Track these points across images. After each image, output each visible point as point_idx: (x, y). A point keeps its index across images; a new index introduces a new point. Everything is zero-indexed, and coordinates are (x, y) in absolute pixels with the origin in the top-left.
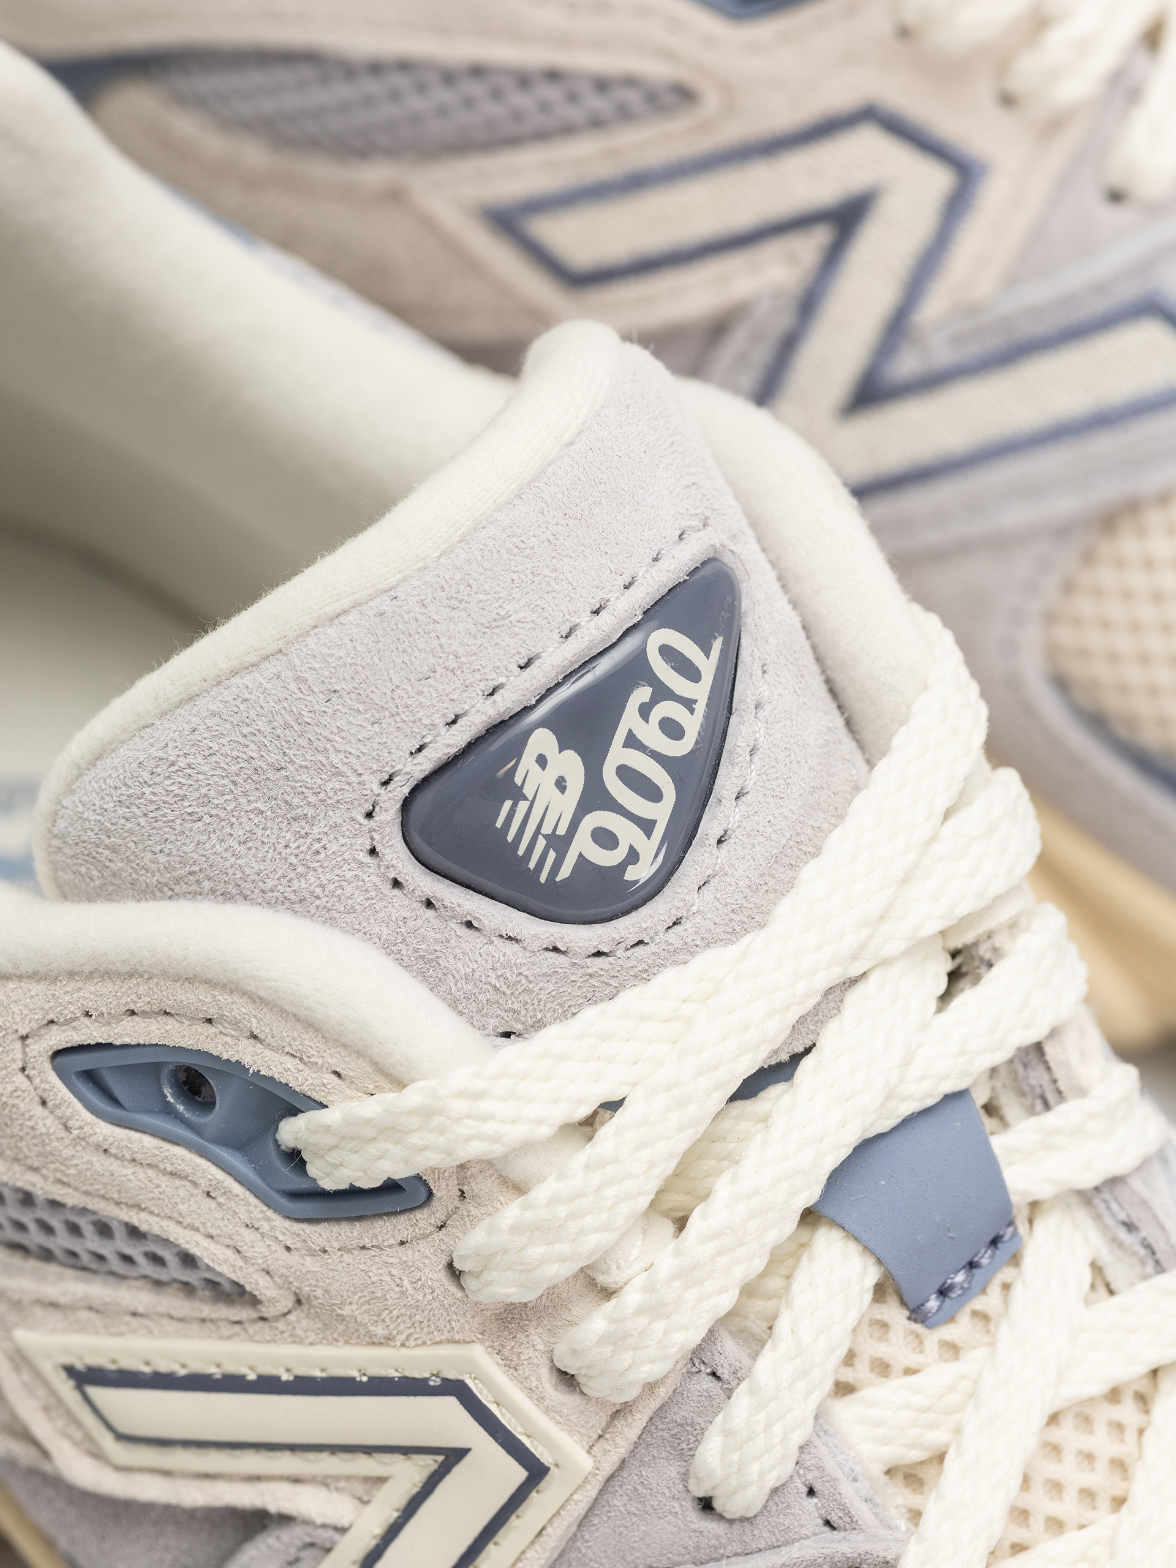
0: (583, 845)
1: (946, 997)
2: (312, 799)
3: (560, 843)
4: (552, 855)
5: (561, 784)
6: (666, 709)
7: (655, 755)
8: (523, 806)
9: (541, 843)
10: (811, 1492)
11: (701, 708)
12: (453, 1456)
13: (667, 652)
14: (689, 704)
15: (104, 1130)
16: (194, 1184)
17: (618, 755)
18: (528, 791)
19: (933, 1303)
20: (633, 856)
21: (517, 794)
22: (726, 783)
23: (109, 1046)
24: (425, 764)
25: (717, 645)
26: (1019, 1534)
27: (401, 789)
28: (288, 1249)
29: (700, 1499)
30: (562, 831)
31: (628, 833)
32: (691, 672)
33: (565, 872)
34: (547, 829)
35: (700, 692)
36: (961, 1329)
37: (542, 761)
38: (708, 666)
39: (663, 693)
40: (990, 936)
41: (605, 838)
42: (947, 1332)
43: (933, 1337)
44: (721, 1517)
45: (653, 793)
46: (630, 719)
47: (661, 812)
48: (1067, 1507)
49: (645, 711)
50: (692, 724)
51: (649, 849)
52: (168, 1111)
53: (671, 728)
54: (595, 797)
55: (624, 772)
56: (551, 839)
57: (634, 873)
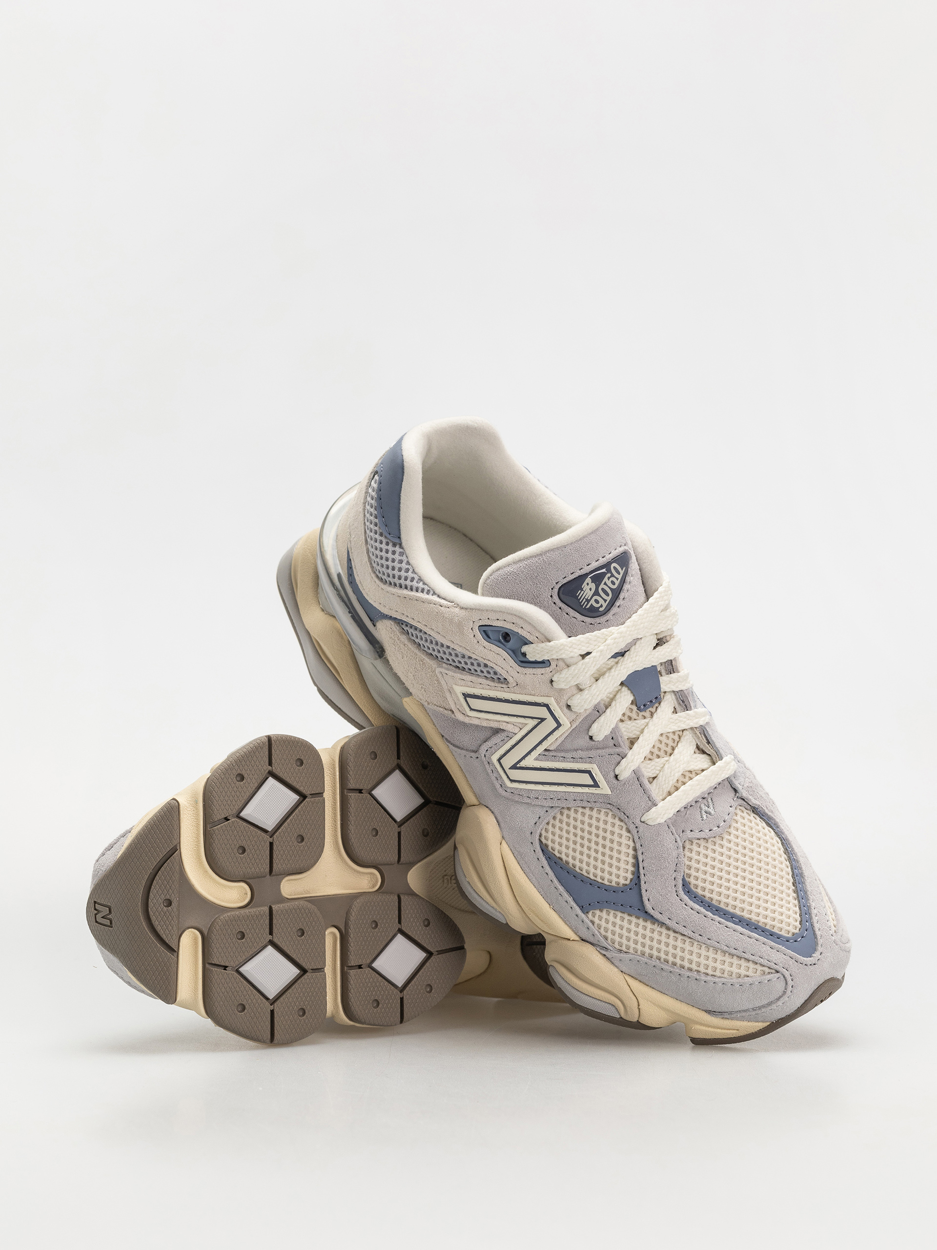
0: (592, 602)
2: (542, 584)
3: (588, 601)
4: (586, 603)
5: (590, 589)
6: (612, 579)
7: (609, 587)
8: (583, 592)
9: (585, 600)
10: (612, 738)
11: (619, 580)
12: (542, 720)
13: (615, 568)
14: (617, 579)
15: (486, 644)
16: (502, 657)
17: (602, 586)
18: (584, 590)
19: (642, 707)
20: (601, 606)
21: (582, 590)
22: (622, 596)
23: (492, 626)
24: (565, 581)
25: (624, 568)
26: (651, 757)
27: (559, 585)
28: (518, 672)
29: (590, 736)
30: (589, 598)
31: (601, 601)
32: (619, 573)
33: (588, 607)
34: (586, 598)
35: (620, 577)
36: (647, 714)
37: (588, 584)
38: (622, 572)
39: (612, 575)
41: (597, 601)
42: (643, 713)
43: (641, 714)
44: (594, 741)
45: (607, 595)
46: (606, 579)
47: (608, 599)
48: (662, 753)
49: (609, 578)
50: (617, 583)
51: (605, 605)
52: (500, 641)
53: (613, 583)
54: (596, 593)
55: (603, 589)
56: (587, 600)
57: (601, 609)
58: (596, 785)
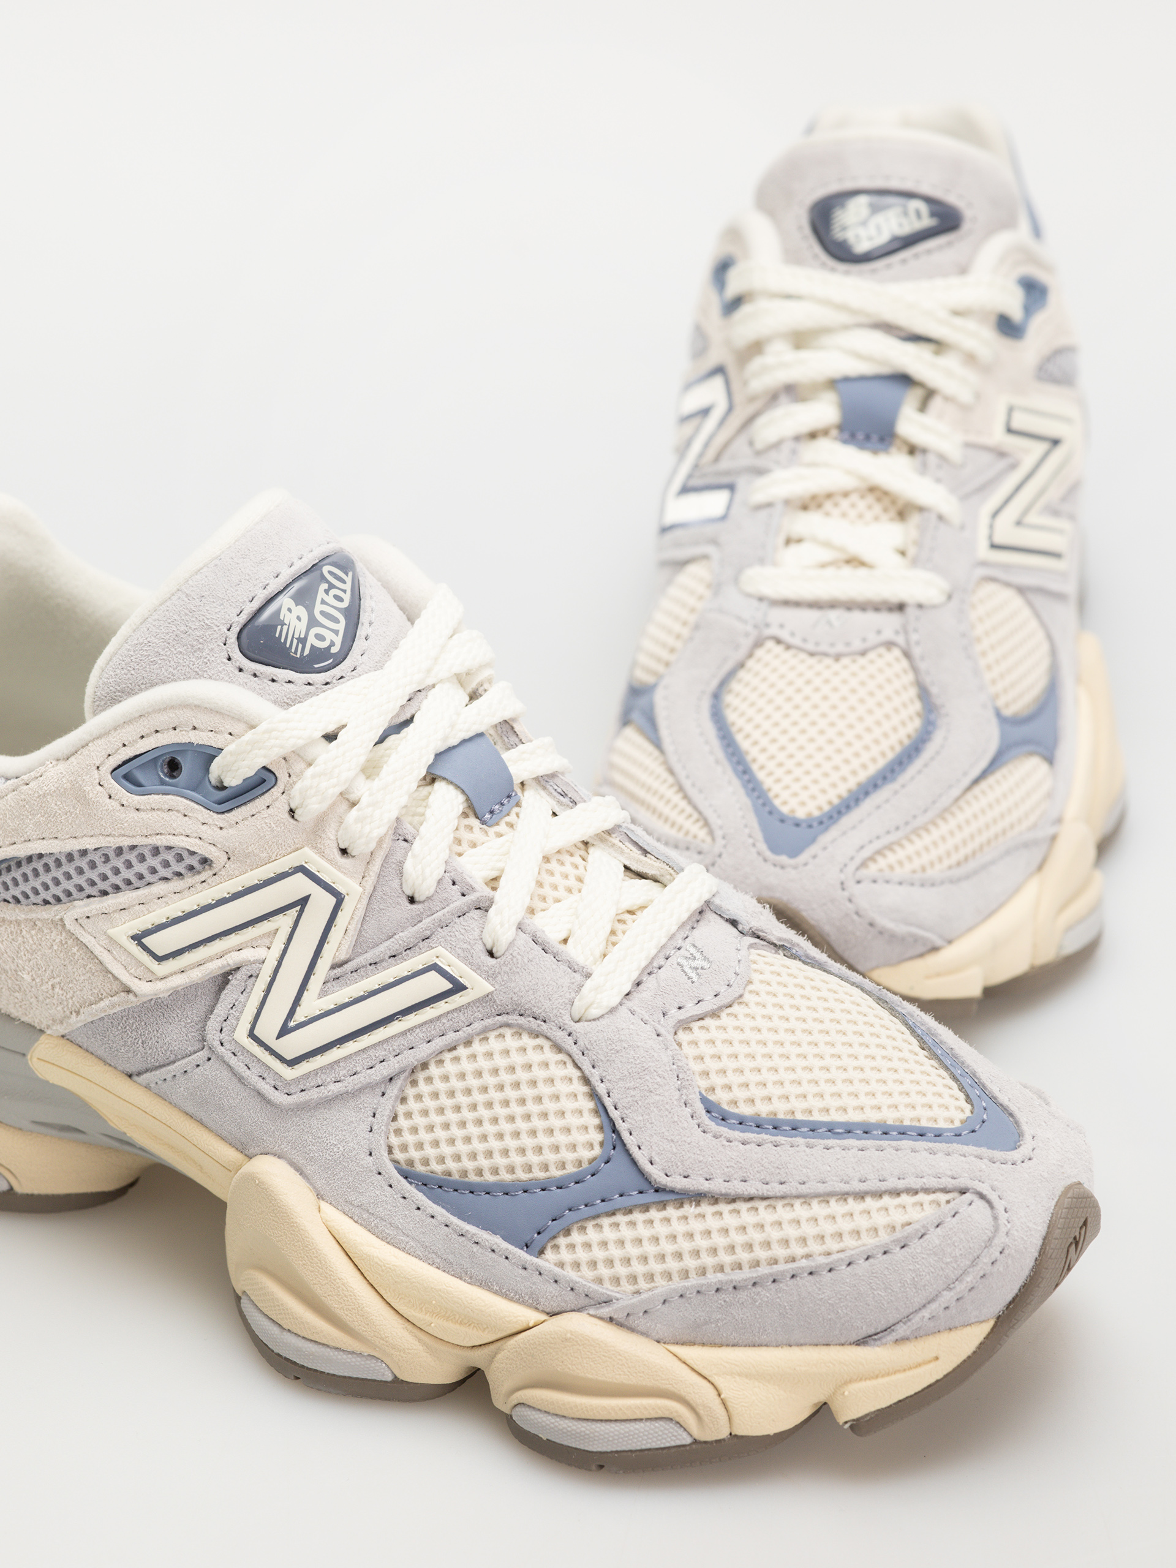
0: (312, 640)
1: (469, 703)
2: (201, 640)
3: (303, 641)
4: (300, 646)
5: (299, 618)
6: (335, 592)
7: (334, 607)
8: (285, 628)
9: (295, 641)
10: (454, 883)
11: (348, 592)
12: (303, 902)
13: (330, 572)
14: (343, 591)
15: (136, 800)
16: (178, 811)
17: (318, 607)
18: (286, 622)
19: (488, 816)
20: (333, 643)
21: (283, 624)
22: (364, 618)
23: (134, 757)
24: (244, 618)
25: (350, 574)
27: (236, 629)
28: (221, 828)
29: (409, 897)
30: (302, 636)
31: (329, 636)
32: (344, 582)
33: (307, 652)
34: (296, 636)
35: (348, 587)
36: (502, 827)
37: (290, 610)
38: (348, 579)
39: (332, 586)
41: (320, 637)
42: (496, 829)
43: (492, 831)
44: (420, 902)
45: (337, 621)
46: (321, 594)
47: (341, 626)
48: (561, 893)
49: (326, 592)
50: (347, 597)
51: (338, 640)
52: (163, 783)
53: (338, 598)
54: (313, 622)
55: (322, 613)
56: (299, 639)
57: (334, 650)
58: (458, 987)
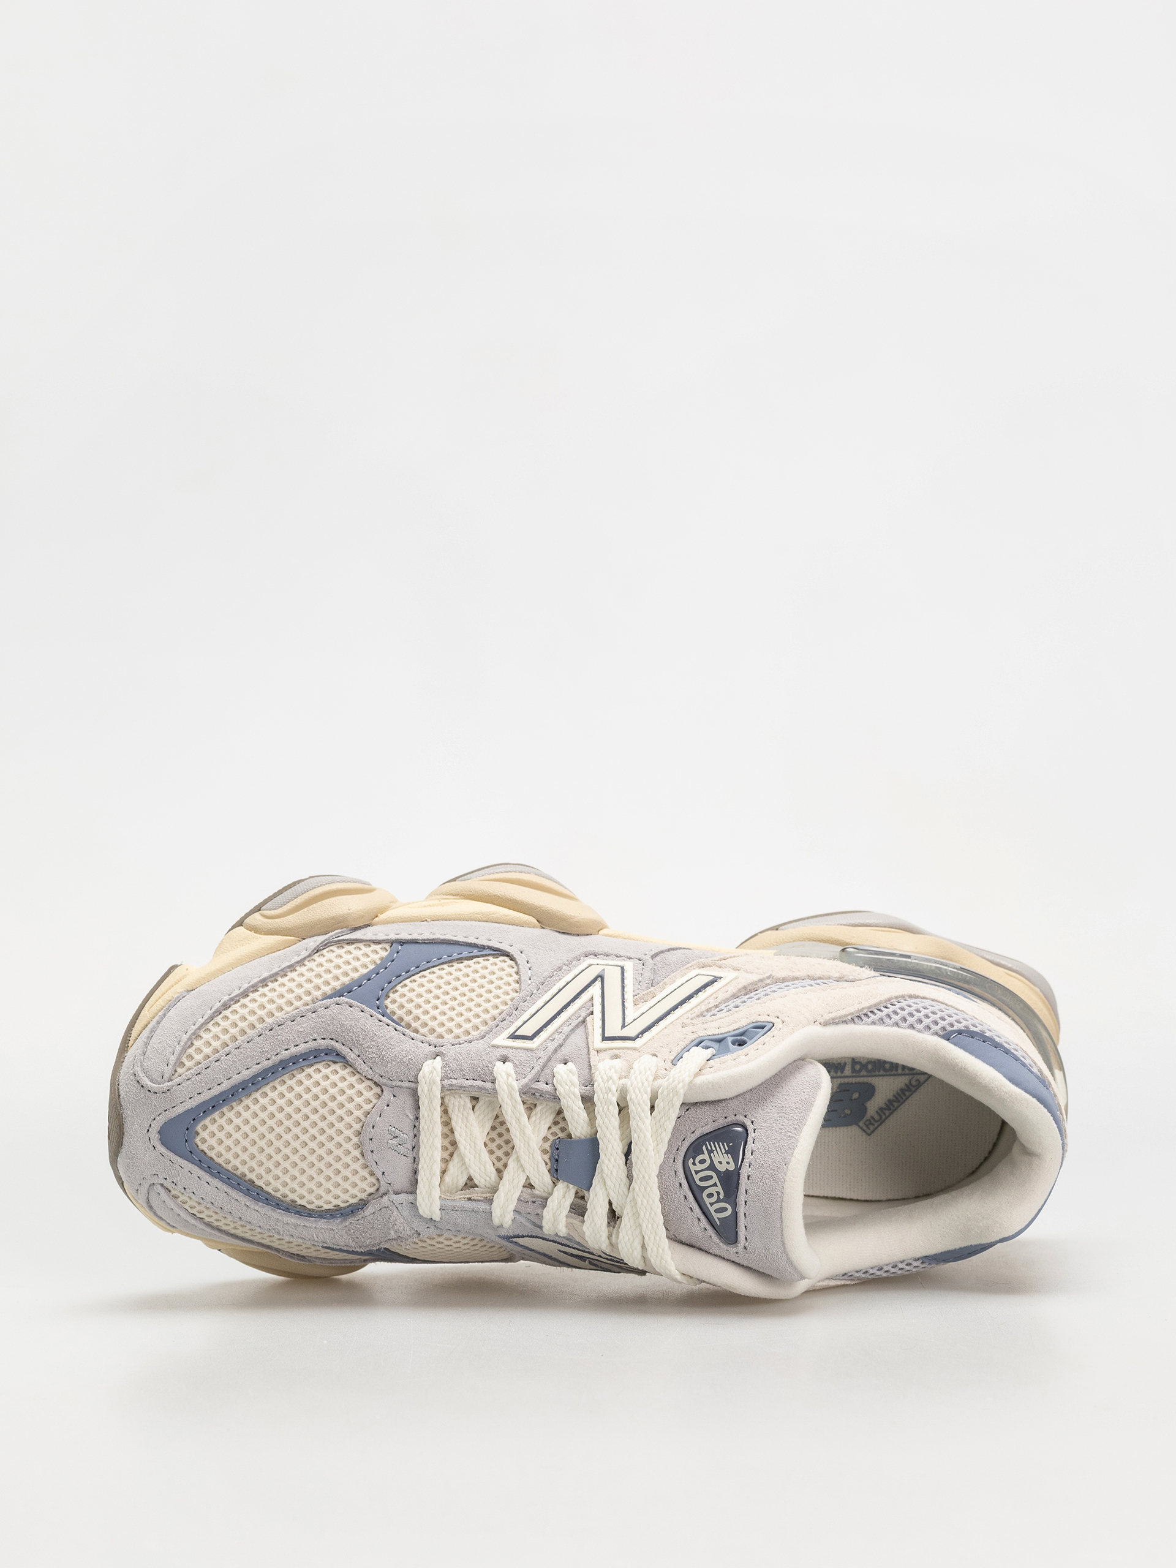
0: (705, 1156)
1: (610, 1203)
3: (710, 1152)
4: (710, 1148)
5: (720, 1163)
6: (715, 1198)
7: (708, 1187)
8: (724, 1151)
9: (714, 1149)
11: (709, 1206)
12: (625, 1027)
13: (725, 1209)
14: (711, 1204)
15: (752, 1020)
17: (715, 1179)
18: (725, 1155)
19: (557, 1145)
20: (694, 1164)
21: (726, 1152)
22: (690, 1197)
24: (750, 1139)
25: (718, 1223)
27: (750, 1131)
28: (694, 1032)
29: (567, 1061)
30: (712, 1155)
31: (699, 1167)
32: (717, 1211)
33: (704, 1148)
34: (715, 1152)
35: (712, 1209)
36: (547, 1146)
37: (728, 1163)
38: (716, 1216)
39: (719, 1200)
40: (614, 1227)
41: (702, 1161)
43: (552, 1139)
44: (560, 1062)
45: (701, 1180)
46: (719, 1189)
47: (697, 1177)
49: (718, 1193)
50: (708, 1201)
51: (693, 1168)
52: (741, 1034)
53: (710, 1195)
54: (712, 1167)
55: (711, 1177)
56: (712, 1151)
57: (691, 1161)
58: (513, 1037)
